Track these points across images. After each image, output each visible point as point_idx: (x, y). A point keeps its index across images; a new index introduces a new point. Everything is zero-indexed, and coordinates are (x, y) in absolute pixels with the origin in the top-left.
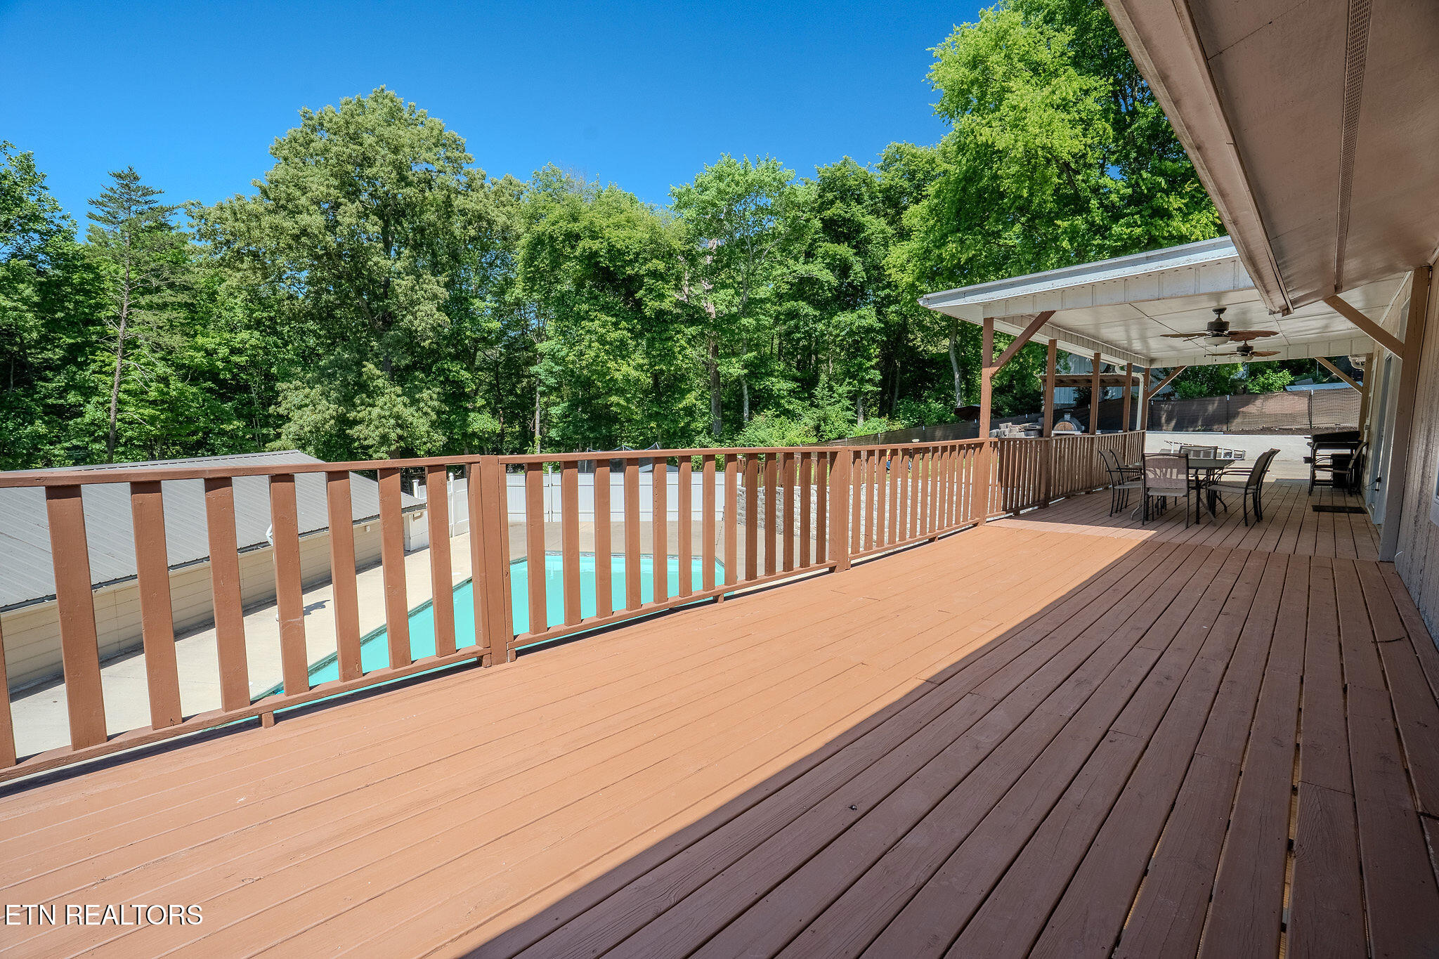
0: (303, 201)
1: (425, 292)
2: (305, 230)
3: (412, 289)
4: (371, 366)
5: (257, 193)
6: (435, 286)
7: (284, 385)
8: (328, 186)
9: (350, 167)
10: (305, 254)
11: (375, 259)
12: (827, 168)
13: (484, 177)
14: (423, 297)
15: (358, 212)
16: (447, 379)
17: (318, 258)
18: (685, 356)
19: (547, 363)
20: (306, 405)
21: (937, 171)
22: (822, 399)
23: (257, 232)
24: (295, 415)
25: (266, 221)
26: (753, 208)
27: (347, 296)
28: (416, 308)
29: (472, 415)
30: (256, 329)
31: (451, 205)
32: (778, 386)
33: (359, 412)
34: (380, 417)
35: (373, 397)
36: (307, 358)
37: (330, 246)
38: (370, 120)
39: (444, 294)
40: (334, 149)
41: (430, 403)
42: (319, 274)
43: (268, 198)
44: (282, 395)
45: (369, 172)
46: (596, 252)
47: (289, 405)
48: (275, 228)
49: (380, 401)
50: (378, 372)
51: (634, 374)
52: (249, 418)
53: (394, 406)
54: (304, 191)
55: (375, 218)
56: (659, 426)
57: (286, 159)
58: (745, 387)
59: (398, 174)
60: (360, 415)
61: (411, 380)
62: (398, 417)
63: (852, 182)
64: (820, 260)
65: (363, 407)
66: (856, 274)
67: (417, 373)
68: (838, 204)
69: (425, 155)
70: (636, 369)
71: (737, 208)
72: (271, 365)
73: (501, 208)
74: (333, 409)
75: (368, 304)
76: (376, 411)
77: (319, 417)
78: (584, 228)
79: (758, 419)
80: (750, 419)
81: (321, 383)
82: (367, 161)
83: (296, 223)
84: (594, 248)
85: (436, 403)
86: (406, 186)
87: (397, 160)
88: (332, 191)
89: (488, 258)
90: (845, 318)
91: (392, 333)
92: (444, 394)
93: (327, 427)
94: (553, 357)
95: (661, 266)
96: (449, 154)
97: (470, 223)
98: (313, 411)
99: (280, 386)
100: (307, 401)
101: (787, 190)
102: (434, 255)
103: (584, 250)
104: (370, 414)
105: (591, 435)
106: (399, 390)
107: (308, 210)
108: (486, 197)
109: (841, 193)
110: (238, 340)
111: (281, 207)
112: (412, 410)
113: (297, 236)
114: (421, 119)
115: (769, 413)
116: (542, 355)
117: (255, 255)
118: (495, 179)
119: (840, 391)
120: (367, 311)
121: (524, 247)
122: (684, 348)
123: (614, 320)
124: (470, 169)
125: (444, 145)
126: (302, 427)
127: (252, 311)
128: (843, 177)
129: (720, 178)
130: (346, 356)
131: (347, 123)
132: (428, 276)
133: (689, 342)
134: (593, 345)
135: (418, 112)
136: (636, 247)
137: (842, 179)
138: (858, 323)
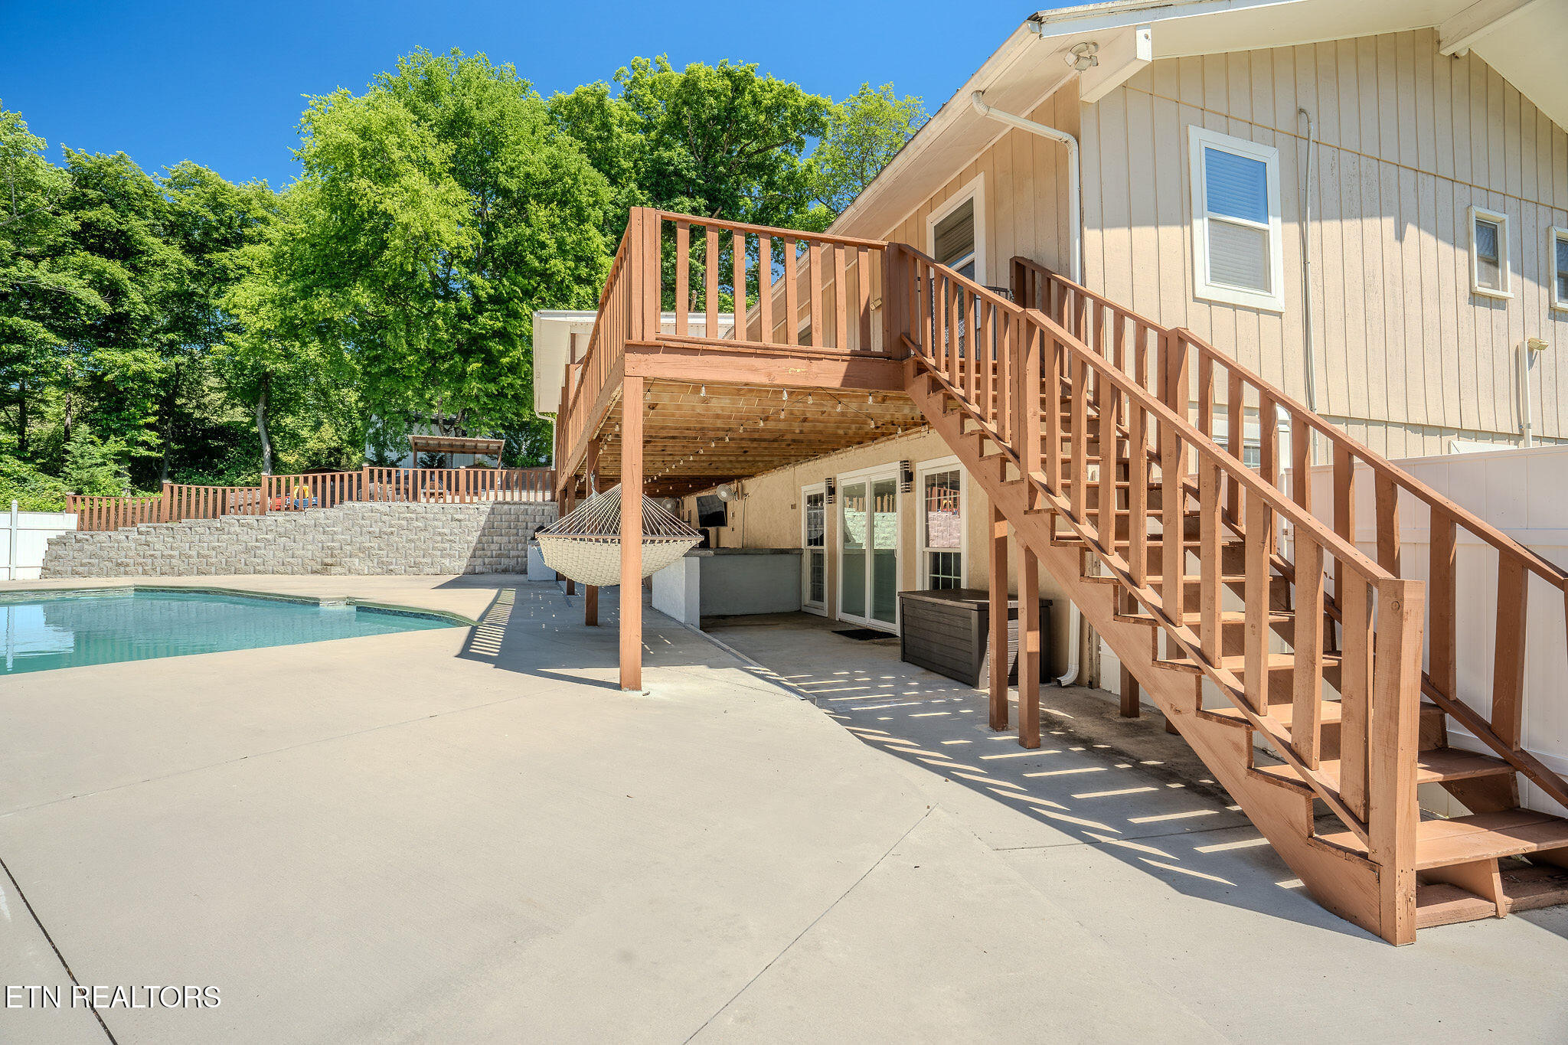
119: (104, 450)
137: (117, 177)
138: (135, 367)
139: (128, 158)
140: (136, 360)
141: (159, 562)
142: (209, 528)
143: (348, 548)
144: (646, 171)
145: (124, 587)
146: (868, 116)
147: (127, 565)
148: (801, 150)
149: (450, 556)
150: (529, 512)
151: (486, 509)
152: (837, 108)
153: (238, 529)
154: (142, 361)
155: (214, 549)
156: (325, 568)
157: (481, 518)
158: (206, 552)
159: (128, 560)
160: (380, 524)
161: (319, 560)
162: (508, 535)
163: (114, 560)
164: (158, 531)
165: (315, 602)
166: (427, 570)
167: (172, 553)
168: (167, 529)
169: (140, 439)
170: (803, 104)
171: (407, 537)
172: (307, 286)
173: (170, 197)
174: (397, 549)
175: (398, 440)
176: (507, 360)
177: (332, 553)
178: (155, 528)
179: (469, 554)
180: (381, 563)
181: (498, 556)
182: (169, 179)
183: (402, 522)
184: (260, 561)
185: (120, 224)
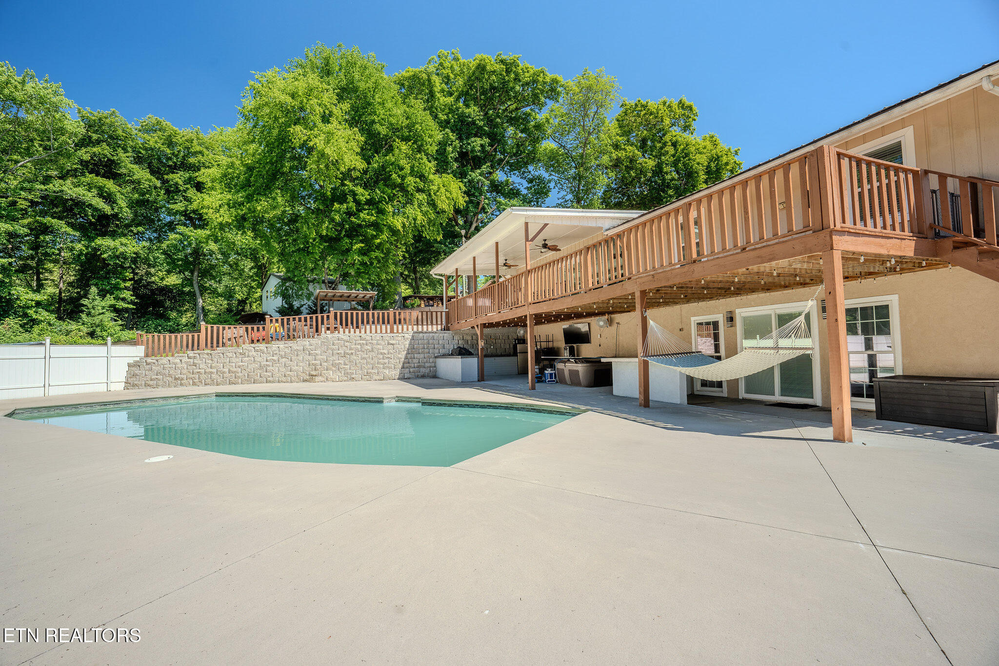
22: (94, 309)
64: (83, 187)
90: (106, 242)
101: (57, 116)
128: (110, 124)
137: (110, 126)
138: (121, 249)
139: (117, 113)
140: (122, 244)
141: (203, 376)
142: (235, 353)
143: (326, 364)
144: (454, 121)
145: (210, 394)
146: (589, 89)
147: (182, 379)
148: (541, 109)
149: (389, 368)
150: (435, 338)
151: (408, 336)
152: (569, 82)
153: (255, 354)
154: (125, 245)
155: (239, 367)
156: (311, 378)
157: (406, 342)
158: (235, 369)
159: (182, 376)
160: (344, 348)
161: (308, 373)
162: (423, 353)
163: (173, 376)
164: (201, 356)
165: (379, 401)
166: (375, 377)
167: (212, 370)
168: (208, 354)
169: (122, 296)
170: (548, 80)
171: (361, 356)
172: (249, 195)
173: (141, 139)
174: (356, 364)
175: (300, 293)
176: (378, 241)
177: (315, 368)
178: (199, 354)
179: (400, 366)
180: (346, 374)
181: (418, 367)
182: (139, 127)
184: (270, 374)
185: (113, 155)
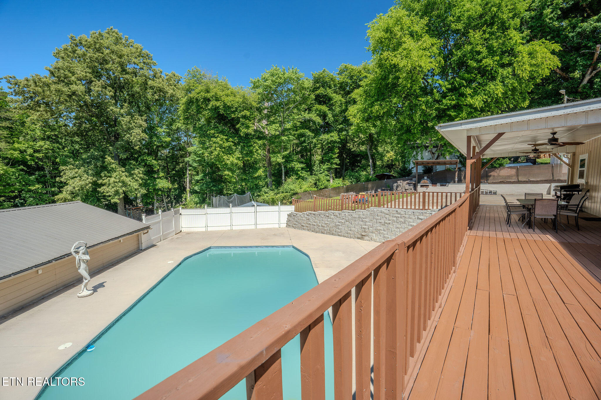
0: (73, 78)
1: (136, 124)
2: (75, 93)
3: (129, 122)
4: (110, 158)
5: (48, 74)
6: (140, 121)
7: (64, 168)
8: (86, 72)
9: (96, 64)
10: (75, 104)
11: (111, 108)
12: (316, 73)
13: (161, 72)
14: (135, 126)
15: (102, 85)
16: (146, 164)
17: (81, 106)
18: (258, 153)
19: (193, 156)
20: (76, 177)
21: (362, 76)
22: (317, 171)
23: (48, 93)
24: (71, 182)
25: (53, 87)
26: (286, 89)
27: (96, 125)
28: (132, 131)
29: (158, 180)
30: (47, 140)
31: (147, 84)
32: (297, 166)
33: (103, 180)
34: (114, 182)
35: (110, 173)
36: (75, 154)
37: (88, 101)
38: (106, 42)
39: (145, 125)
40: (89, 54)
41: (138, 175)
42: (81, 114)
43: (54, 76)
44: (63, 172)
45: (107, 66)
46: (218, 107)
47: (67, 177)
48: (58, 91)
49: (114, 174)
50: (113, 161)
51: (236, 161)
52: (44, 183)
53: (121, 177)
54: (73, 73)
55: (110, 88)
56: (246, 184)
57: (63, 58)
58: (283, 166)
59: (121, 68)
60: (104, 181)
61: (129, 165)
62: (123, 182)
63: (327, 80)
64: (314, 112)
65: (105, 178)
66: (329, 118)
67: (132, 162)
68: (321, 88)
69: (134, 60)
70: (236, 159)
71: (279, 89)
72: (56, 158)
73: (170, 87)
74: (90, 179)
75: (107, 129)
76: (112, 180)
77: (83, 183)
78: (213, 95)
79: (289, 180)
80: (285, 180)
81: (84, 166)
82: (105, 61)
83: (70, 89)
84: (218, 105)
85: (142, 175)
86: (126, 74)
87: (121, 61)
88: (88, 74)
89: (163, 109)
90: (325, 137)
91: (120, 143)
92: (145, 171)
93: (87, 187)
94: (195, 154)
95: (248, 113)
96: (145, 61)
97: (155, 93)
98: (80, 180)
99: (62, 168)
100: (77, 175)
101: (301, 82)
102: (138, 107)
103: (213, 106)
104: (109, 181)
105: (214, 189)
106: (123, 169)
107: (76, 83)
108: (163, 81)
109: (322, 84)
110: (37, 145)
111: (61, 81)
112: (130, 179)
113: (70, 95)
114: (131, 44)
115: (293, 177)
116: (190, 153)
117: (47, 104)
118: (167, 73)
119: (324, 168)
120: (106, 132)
121: (183, 104)
122: (257, 150)
123: (226, 137)
124: (155, 68)
125: (142, 57)
126: (74, 188)
127: (45, 132)
128: (323, 77)
129: (272, 75)
130: (96, 153)
131: (95, 42)
132: (137, 116)
133: (259, 147)
134: (217, 149)
135: (130, 40)
136: (236, 105)
138: (331, 139)
143: (371, 229)
153: (333, 217)
154: (333, 137)
155: (326, 224)
156: (362, 237)
158: (324, 225)
159: (304, 225)
160: (385, 219)
161: (360, 233)
169: (334, 162)
172: (372, 102)
173: (338, 78)
174: (392, 231)
177: (365, 230)
180: (384, 237)
182: (338, 72)
183: (394, 218)
184: (339, 231)
185: (325, 92)
